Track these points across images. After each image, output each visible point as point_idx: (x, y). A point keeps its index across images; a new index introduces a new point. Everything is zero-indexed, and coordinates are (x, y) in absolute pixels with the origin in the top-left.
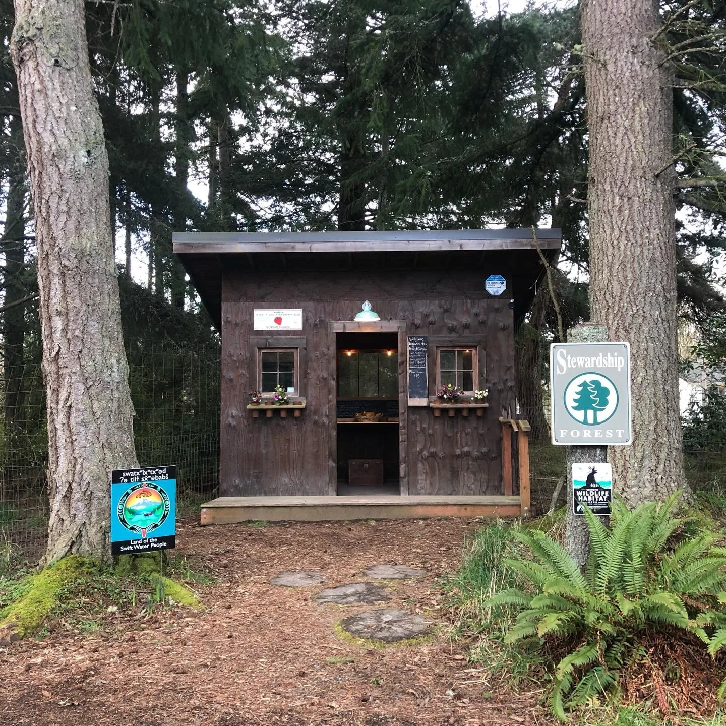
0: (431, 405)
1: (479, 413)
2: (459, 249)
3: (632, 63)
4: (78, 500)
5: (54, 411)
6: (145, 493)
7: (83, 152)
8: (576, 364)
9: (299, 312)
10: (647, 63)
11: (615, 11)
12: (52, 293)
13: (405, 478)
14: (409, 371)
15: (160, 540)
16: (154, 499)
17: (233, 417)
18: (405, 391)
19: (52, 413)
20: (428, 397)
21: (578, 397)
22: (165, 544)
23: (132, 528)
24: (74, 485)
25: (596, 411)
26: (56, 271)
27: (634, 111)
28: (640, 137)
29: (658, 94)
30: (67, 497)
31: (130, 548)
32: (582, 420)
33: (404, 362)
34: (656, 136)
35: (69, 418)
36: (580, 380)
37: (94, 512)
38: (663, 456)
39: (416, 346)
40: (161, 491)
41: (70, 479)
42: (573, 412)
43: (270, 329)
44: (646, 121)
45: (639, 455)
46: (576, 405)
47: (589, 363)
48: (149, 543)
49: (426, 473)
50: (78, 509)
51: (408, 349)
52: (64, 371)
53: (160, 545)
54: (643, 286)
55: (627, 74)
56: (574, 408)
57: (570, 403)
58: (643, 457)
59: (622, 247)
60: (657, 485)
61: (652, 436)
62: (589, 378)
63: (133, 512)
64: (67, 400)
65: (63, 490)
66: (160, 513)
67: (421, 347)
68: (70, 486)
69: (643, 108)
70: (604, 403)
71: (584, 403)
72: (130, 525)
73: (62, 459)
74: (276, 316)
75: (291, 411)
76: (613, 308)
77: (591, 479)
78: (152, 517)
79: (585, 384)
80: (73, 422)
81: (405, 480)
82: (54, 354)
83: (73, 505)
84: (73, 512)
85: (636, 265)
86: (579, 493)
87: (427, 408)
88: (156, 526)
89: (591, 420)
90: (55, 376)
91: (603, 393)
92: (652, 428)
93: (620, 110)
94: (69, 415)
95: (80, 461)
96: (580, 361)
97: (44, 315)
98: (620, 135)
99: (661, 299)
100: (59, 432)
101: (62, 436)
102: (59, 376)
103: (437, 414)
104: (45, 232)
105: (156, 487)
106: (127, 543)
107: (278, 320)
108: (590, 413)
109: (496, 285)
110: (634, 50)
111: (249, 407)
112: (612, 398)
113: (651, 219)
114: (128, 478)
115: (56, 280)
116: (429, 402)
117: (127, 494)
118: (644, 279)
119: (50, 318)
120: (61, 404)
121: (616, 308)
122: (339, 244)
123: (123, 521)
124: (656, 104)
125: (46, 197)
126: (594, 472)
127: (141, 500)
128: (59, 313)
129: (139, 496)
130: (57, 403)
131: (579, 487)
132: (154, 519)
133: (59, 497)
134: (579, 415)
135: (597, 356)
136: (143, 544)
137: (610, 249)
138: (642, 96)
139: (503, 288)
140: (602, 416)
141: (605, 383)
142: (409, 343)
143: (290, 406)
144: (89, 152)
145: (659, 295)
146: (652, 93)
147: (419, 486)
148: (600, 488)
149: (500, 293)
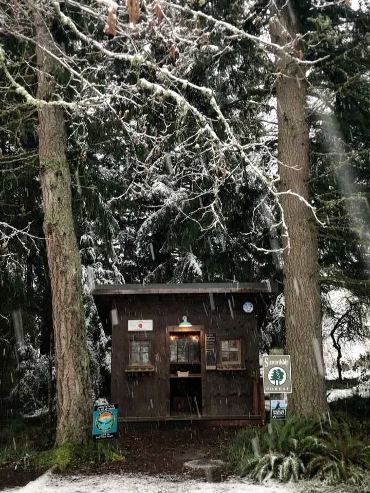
0: (218, 369)
1: (242, 373)
2: (230, 292)
3: (299, 229)
4: (72, 418)
5: (61, 380)
6: (106, 415)
7: (74, 270)
8: (272, 363)
9: (151, 321)
10: (306, 229)
11: (292, 207)
12: (62, 329)
13: (204, 407)
14: (206, 352)
15: (111, 434)
16: (109, 417)
17: (117, 376)
18: (204, 362)
19: (60, 380)
20: (216, 365)
21: (272, 375)
22: (112, 436)
23: (101, 429)
24: (70, 411)
25: (279, 381)
26: (63, 320)
27: (300, 249)
28: (303, 260)
29: (310, 243)
30: (67, 417)
31: (99, 437)
32: (274, 384)
33: (204, 347)
34: (310, 259)
35: (68, 382)
36: (273, 369)
37: (78, 423)
38: (316, 396)
39: (210, 339)
40: (112, 414)
41: (69, 409)
42: (271, 381)
43: (136, 330)
44: (306, 254)
45: (306, 395)
46: (272, 378)
47: (276, 363)
48: (106, 435)
49: (216, 404)
50: (71, 421)
51: (206, 340)
52: (67, 362)
53: (110, 436)
54: (306, 323)
55: (297, 234)
56: (272, 380)
57: (270, 378)
58: (308, 396)
59: (297, 306)
60: (314, 408)
61: (312, 387)
62: (276, 368)
63: (101, 423)
64: (67, 375)
65: (65, 413)
66: (111, 423)
67: (212, 339)
68: (69, 411)
69: (304, 248)
70: (282, 378)
71: (275, 377)
72: (100, 428)
73: (65, 400)
74: (139, 323)
75: (147, 373)
76: (294, 332)
77: (278, 406)
78: (108, 424)
79: (275, 371)
80: (69, 384)
81: (205, 408)
82: (62, 355)
83: (70, 419)
84: (70, 423)
85: (303, 314)
86: (274, 411)
87: (216, 371)
88: (109, 428)
89: (277, 384)
90: (62, 365)
91: (282, 374)
92: (311, 383)
93: (295, 248)
94: (68, 381)
95: (73, 401)
96: (273, 362)
97: (58, 339)
98: (295, 259)
99: (314, 328)
100: (64, 389)
101: (65, 390)
102: (64, 365)
103: (221, 374)
104: (59, 303)
105: (110, 412)
106: (98, 436)
107: (140, 326)
108: (277, 381)
109: (249, 308)
110: (300, 224)
111: (126, 371)
112: (285, 376)
113: (309, 294)
114: (100, 409)
115: (63, 324)
116: (217, 367)
117: (100, 415)
118: (306, 320)
119: (60, 340)
120: (65, 376)
121: (295, 332)
122: (172, 290)
123: (97, 426)
124: (310, 246)
125: (59, 289)
126: (279, 403)
127: (104, 418)
128: (64, 338)
129: (104, 416)
130: (63, 376)
131: (274, 409)
132: (109, 426)
133: (63, 417)
134: (273, 382)
135: (279, 360)
136: (104, 436)
137: (292, 306)
138: (303, 243)
139: (252, 309)
140: (281, 383)
141: (282, 370)
142: (206, 337)
143: (147, 370)
144: (76, 269)
145: (312, 327)
146: (308, 241)
147: (212, 411)
148: (281, 409)
149: (250, 311)
